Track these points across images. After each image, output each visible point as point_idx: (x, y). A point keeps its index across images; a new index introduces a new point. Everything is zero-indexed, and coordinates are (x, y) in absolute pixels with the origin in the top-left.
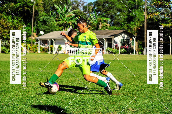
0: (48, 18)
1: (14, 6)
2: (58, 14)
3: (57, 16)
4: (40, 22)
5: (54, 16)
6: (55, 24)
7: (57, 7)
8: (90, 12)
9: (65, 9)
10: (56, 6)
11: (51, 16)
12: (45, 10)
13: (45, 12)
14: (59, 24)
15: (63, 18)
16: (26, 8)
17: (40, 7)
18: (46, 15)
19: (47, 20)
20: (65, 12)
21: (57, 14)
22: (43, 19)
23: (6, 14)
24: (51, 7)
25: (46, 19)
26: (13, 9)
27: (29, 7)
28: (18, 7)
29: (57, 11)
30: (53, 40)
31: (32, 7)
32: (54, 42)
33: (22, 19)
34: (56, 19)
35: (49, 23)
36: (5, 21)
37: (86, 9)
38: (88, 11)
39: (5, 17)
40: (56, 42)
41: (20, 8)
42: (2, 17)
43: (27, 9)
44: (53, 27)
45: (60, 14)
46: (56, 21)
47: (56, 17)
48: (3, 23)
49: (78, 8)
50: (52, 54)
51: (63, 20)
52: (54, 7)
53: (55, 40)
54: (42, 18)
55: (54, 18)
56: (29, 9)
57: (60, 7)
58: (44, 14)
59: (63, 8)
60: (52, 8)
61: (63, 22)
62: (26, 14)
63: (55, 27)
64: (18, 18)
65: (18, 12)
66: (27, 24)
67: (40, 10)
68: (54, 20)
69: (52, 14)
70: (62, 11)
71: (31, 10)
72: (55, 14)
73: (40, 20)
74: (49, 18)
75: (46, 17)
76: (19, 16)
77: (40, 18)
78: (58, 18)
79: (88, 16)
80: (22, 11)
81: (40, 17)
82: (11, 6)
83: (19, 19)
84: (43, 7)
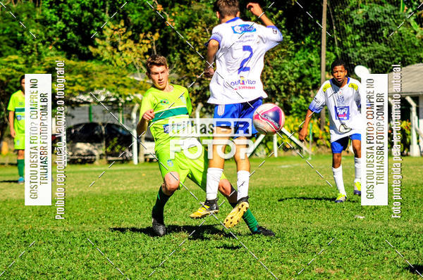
0: (386, 13)
4: (356, 27)
6: (415, 33)
19: (381, 19)
22: (367, 16)
25: (376, 16)
30: (409, 99)
32: (414, 109)
34: (419, 12)
35: (391, 31)
40: (421, 106)
42: (200, 17)
44: (407, 48)
50: (407, 155)
53: (416, 99)
54: (360, 11)
55: (410, 10)
63: (416, 47)
66: (303, 39)
68: (412, 19)
73: (352, 21)
74: (388, 11)
75: (378, 9)
77: (353, 15)
81: (352, 9)
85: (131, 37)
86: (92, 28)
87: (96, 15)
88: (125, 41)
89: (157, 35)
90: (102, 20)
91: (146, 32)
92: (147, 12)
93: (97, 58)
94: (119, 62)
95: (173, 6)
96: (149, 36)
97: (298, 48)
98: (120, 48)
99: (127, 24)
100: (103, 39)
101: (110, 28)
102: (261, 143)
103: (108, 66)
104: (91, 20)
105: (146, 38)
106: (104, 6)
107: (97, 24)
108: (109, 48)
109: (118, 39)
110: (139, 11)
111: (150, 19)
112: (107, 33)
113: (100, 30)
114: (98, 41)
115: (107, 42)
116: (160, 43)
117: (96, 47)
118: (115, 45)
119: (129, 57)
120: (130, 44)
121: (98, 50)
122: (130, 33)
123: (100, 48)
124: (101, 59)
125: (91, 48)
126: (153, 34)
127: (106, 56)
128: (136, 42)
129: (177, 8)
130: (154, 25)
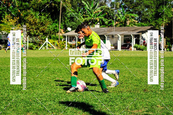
0: (75, 15)
1: (42, 3)
2: (86, 10)
3: (84, 12)
4: (68, 18)
5: (81, 12)
6: (82, 20)
7: (85, 3)
8: (118, 9)
9: (93, 5)
10: (83, 2)
11: (78, 13)
12: (73, 6)
13: (72, 9)
14: (86, 20)
15: (90, 15)
16: (53, 4)
17: (67, 3)
18: (74, 11)
19: (74, 16)
20: (92, 9)
21: (84, 10)
22: (71, 15)
23: (33, 11)
24: (78, 3)
25: (73, 15)
26: (40, 5)
27: (56, 3)
28: (46, 3)
29: (85, 7)
31: (59, 3)
33: (49, 15)
34: (83, 15)
35: (76, 19)
36: (32, 18)
37: (114, 6)
38: (116, 7)
39: (32, 13)
41: (48, 4)
42: (29, 14)
43: (54, 6)
45: (87, 10)
46: (84, 17)
47: (84, 14)
48: (31, 20)
49: (105, 5)
51: (90, 16)
52: (82, 3)
54: (69, 14)
55: (81, 14)
56: (57, 6)
57: (87, 3)
58: (72, 10)
59: (90, 5)
60: (80, 4)
61: (90, 18)
62: (53, 10)
64: (45, 15)
65: (45, 8)
66: (55, 20)
67: (67, 6)
68: (82, 16)
69: (79, 10)
70: (89, 7)
71: (58, 6)
72: (82, 11)
73: (67, 16)
74: (76, 14)
75: (73, 14)
76: (47, 13)
77: (67, 15)
78: (85, 14)
79: (115, 12)
80: (49, 7)
81: (67, 13)
82: (38, 3)
83: (47, 16)
84: (71, 3)
85: (12, 18)
86: (2, 15)
87: (3, 12)
88: (10, 19)
89: (18, 18)
90: (5, 14)
91: (16, 17)
92: (16, 12)
93: (3, 23)
94: (9, 24)
95: (23, 11)
96: (16, 18)
97: (53, 22)
98: (9, 21)
99: (11, 15)
100: (5, 18)
101: (7, 16)
102: (44, 46)
103: (6, 25)
104: (2, 13)
105: (16, 19)
106: (5, 10)
107: (3, 15)
108: (6, 21)
109: (9, 18)
110: (14, 12)
111: (17, 14)
112: (6, 17)
113: (4, 16)
114: (3, 19)
115: (6, 19)
116: (19, 20)
117: (3, 20)
118: (8, 20)
119: (11, 23)
120: (12, 20)
121: (3, 21)
122: (12, 17)
123: (4, 21)
124: (4, 23)
125: (2, 21)
126: (17, 17)
127: (5, 23)
128: (13, 19)
129: (24, 11)
130: (18, 15)
